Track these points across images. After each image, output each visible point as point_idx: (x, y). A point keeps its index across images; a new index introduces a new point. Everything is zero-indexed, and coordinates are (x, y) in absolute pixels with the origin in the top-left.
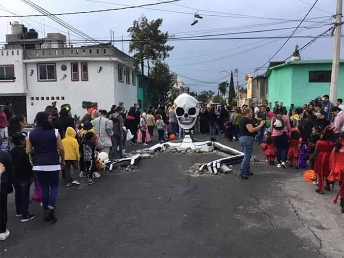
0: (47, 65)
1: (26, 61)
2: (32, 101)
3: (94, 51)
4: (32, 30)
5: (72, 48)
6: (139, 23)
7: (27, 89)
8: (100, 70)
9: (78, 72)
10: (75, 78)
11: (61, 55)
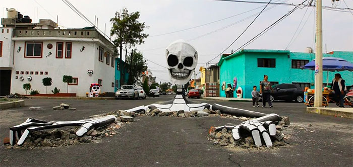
0: (34, 43)
1: (15, 39)
2: (17, 75)
3: (79, 33)
4: (27, 17)
5: (59, 30)
6: (121, 14)
7: (14, 64)
8: (83, 49)
9: (63, 50)
10: (59, 56)
11: (49, 35)
